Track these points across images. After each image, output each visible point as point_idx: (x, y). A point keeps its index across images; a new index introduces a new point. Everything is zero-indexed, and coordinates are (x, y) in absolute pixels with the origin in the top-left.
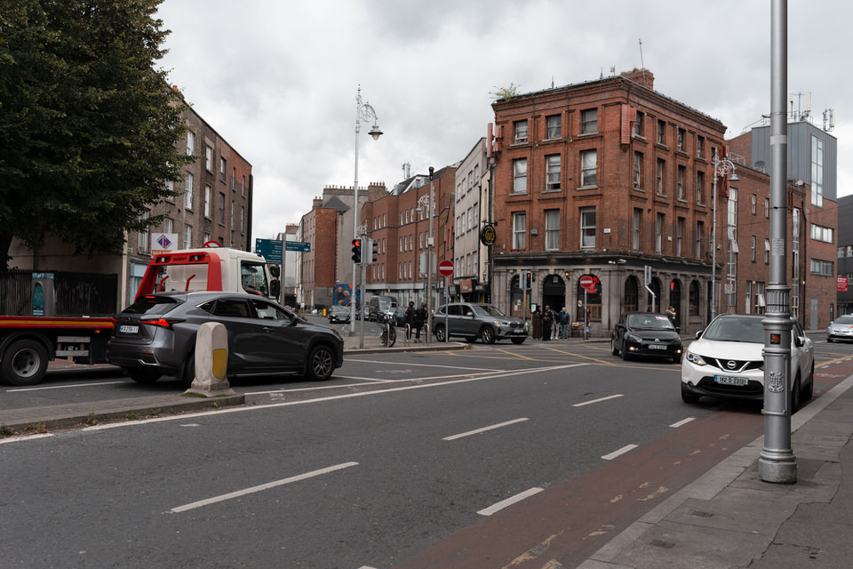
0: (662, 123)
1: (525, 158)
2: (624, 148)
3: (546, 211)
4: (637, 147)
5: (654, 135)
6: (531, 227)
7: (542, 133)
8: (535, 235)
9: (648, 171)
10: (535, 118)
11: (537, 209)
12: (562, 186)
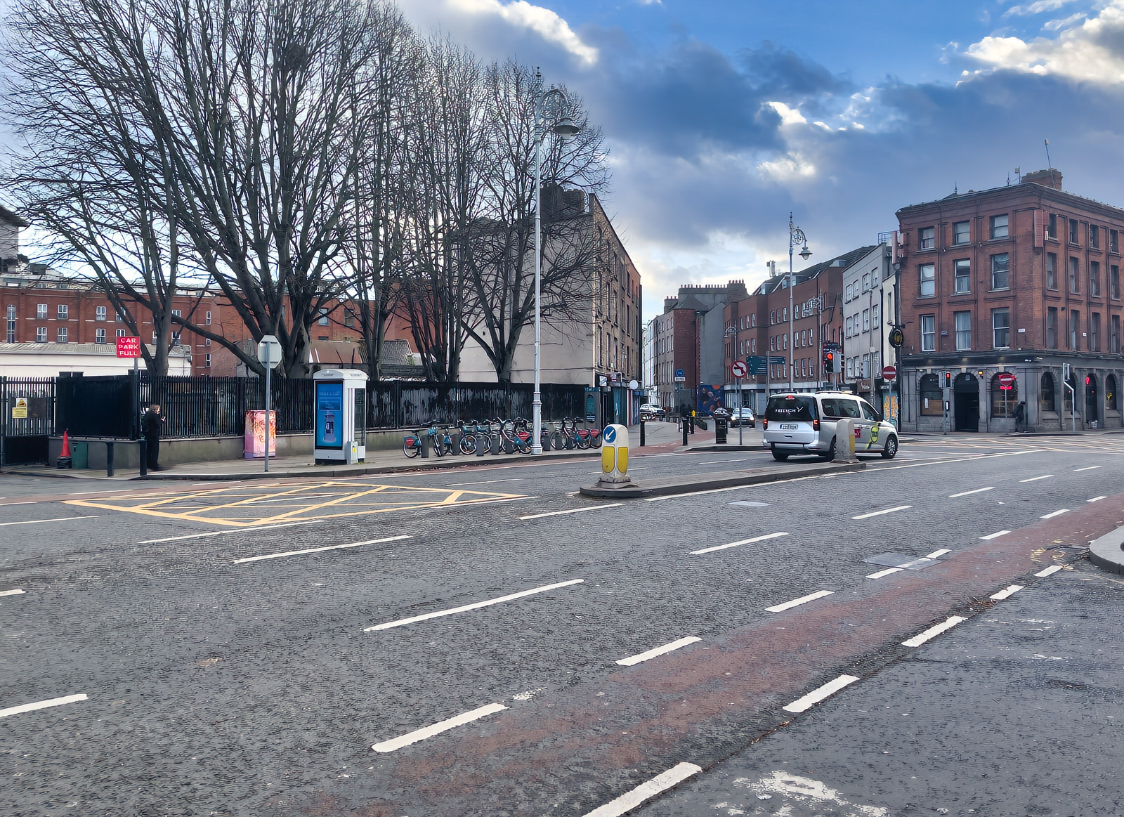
0: (1074, 222)
1: (932, 264)
2: (1038, 251)
3: (955, 313)
4: (1049, 249)
5: (1066, 235)
6: (940, 329)
7: (949, 240)
8: (945, 336)
9: (1061, 271)
10: (942, 224)
11: (947, 311)
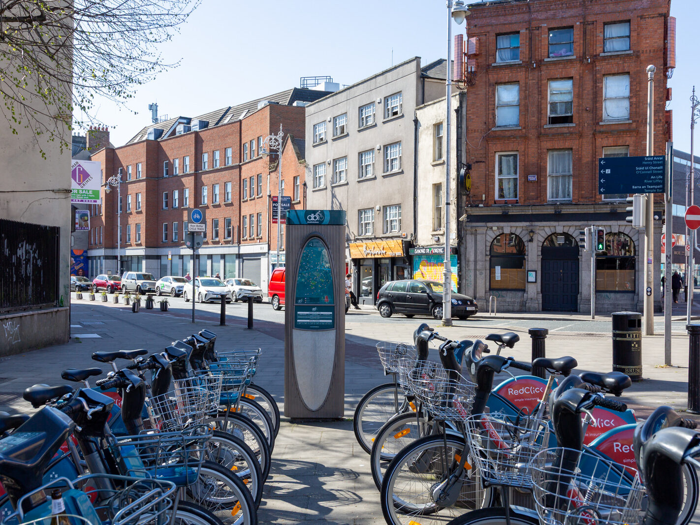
3: (548, 150)
6: (526, 172)
10: (532, 29)
12: (575, 119)
